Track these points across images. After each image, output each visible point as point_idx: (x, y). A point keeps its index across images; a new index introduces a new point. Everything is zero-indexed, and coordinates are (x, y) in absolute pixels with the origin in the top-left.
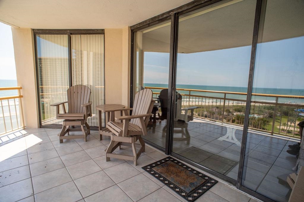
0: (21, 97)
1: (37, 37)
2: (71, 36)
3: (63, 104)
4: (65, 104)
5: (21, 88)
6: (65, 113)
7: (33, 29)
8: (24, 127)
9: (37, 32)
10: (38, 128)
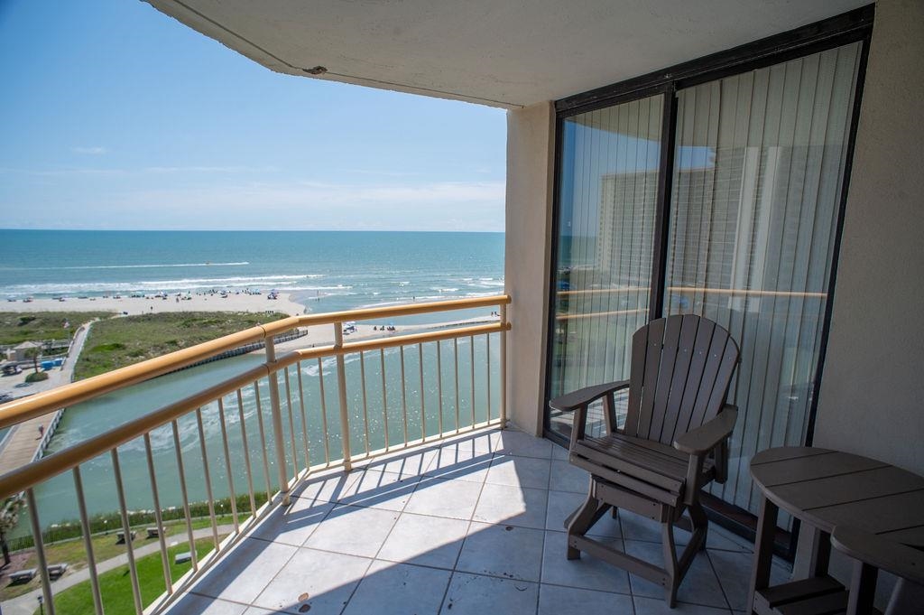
0: (505, 327)
1: (567, 124)
2: (678, 94)
3: (608, 394)
4: (617, 395)
5: (508, 300)
6: (614, 428)
7: (556, 103)
8: (505, 420)
9: (566, 111)
10: (538, 435)
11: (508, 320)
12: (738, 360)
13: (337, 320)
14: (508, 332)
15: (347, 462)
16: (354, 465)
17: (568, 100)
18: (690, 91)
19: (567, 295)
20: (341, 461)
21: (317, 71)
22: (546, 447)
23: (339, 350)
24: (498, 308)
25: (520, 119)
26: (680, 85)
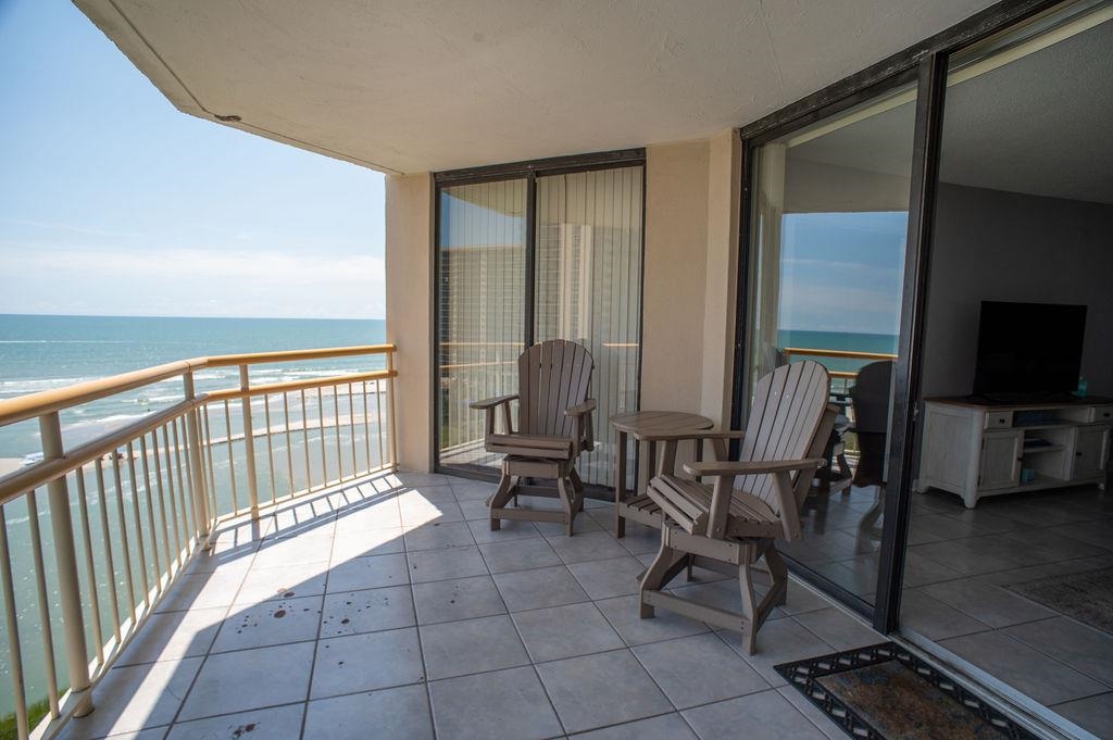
0: (392, 374)
1: (444, 195)
2: (537, 180)
3: (506, 402)
4: (511, 402)
5: (394, 349)
6: (511, 432)
7: (435, 174)
8: (395, 465)
9: (444, 182)
10: (430, 472)
11: (394, 369)
12: (593, 367)
13: (243, 362)
14: (395, 379)
15: (255, 509)
16: (261, 513)
17: (447, 173)
18: (544, 179)
19: (448, 346)
20: (249, 509)
21: (230, 119)
22: (442, 479)
23: (246, 393)
24: (384, 356)
25: (399, 184)
26: (538, 174)
